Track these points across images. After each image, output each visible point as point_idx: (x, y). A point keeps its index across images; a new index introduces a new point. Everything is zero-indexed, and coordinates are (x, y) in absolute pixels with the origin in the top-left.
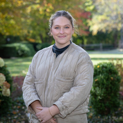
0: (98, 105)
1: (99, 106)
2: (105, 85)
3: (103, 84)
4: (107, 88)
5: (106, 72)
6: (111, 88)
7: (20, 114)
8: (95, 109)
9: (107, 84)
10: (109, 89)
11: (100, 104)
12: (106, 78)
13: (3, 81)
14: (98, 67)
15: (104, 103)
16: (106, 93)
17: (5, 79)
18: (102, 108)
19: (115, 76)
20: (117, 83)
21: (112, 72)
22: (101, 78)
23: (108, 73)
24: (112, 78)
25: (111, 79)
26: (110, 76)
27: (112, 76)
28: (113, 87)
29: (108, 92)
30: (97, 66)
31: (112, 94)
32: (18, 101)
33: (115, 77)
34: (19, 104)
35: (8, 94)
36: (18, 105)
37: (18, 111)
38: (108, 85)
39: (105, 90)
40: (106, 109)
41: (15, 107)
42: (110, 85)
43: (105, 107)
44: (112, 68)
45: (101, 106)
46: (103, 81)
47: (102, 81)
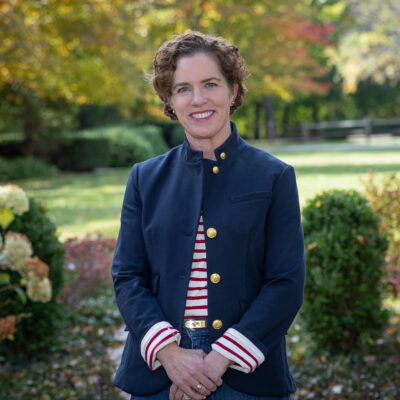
0: (319, 322)
1: (324, 325)
2: (339, 261)
3: (333, 258)
4: (345, 271)
5: (343, 219)
6: (357, 269)
7: (88, 353)
8: (313, 334)
9: (346, 257)
10: (352, 273)
11: (326, 318)
12: (343, 238)
13: (23, 256)
14: (318, 204)
15: (339, 316)
16: (344, 285)
17: (29, 251)
18: (331, 332)
19: (371, 230)
20: (375, 252)
21: (362, 219)
22: (327, 240)
23: (350, 224)
24: (360, 238)
25: (357, 242)
26: (354, 231)
27: (360, 233)
28: (363, 265)
29: (348, 282)
30: (315, 201)
31: (363, 288)
32: (87, 311)
33: (370, 236)
34: (92, 321)
35: (44, 296)
36: (87, 324)
37: (83, 342)
38: (348, 261)
39: (341, 275)
40: (346, 334)
41: (77, 329)
42: (355, 261)
43: (344, 327)
44: (359, 208)
45: (330, 324)
46: (333, 248)
47: (329, 249)
